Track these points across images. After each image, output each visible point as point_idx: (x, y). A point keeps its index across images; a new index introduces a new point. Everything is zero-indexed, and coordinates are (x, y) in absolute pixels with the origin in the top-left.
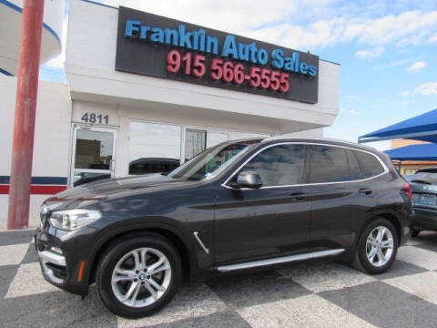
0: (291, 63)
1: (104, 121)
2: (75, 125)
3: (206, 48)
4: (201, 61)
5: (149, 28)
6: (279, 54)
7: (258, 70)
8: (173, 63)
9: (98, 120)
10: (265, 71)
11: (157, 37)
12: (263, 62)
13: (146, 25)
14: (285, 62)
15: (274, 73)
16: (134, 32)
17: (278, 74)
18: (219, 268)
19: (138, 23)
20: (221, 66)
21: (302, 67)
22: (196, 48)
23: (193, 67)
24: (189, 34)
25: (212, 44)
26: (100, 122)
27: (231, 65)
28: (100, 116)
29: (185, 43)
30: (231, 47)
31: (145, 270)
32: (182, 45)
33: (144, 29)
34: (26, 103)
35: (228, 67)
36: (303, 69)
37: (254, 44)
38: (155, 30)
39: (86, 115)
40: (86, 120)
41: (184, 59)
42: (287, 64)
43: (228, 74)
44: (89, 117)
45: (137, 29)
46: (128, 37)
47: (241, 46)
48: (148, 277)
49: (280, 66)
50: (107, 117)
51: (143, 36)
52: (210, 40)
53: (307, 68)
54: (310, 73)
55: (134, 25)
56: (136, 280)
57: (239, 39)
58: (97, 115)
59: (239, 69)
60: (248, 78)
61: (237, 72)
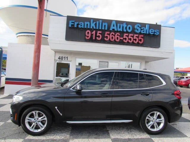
0: (145, 30)
1: (66, 59)
2: (56, 61)
3: (102, 28)
4: (99, 33)
5: (78, 23)
6: (138, 26)
7: (127, 35)
8: (88, 35)
9: (64, 59)
10: (130, 35)
11: (81, 26)
12: (130, 31)
13: (77, 22)
14: (141, 30)
15: (135, 35)
16: (72, 25)
17: (137, 35)
18: (67, 122)
19: (74, 21)
20: (109, 34)
21: (150, 31)
22: (97, 28)
23: (96, 36)
24: (95, 23)
25: (105, 26)
26: (65, 59)
27: (114, 34)
28: (65, 57)
29: (93, 27)
30: (114, 26)
31: (38, 119)
32: (91, 28)
33: (76, 23)
34: (36, 54)
35: (112, 34)
36: (151, 32)
37: (125, 23)
38: (80, 23)
39: (60, 57)
40: (60, 59)
41: (92, 33)
42: (142, 31)
43: (112, 38)
44: (61, 58)
45: (73, 24)
46: (70, 27)
47: (118, 25)
48: (39, 122)
49: (138, 32)
50: (67, 58)
51: (76, 26)
52: (104, 24)
53: (153, 31)
54: (155, 34)
55: (72, 22)
56: (34, 122)
57: (117, 22)
58: (64, 57)
59: (118, 35)
60: (122, 38)
61: (116, 36)
